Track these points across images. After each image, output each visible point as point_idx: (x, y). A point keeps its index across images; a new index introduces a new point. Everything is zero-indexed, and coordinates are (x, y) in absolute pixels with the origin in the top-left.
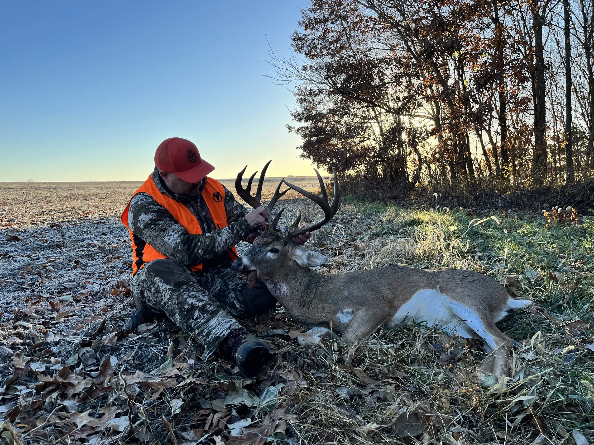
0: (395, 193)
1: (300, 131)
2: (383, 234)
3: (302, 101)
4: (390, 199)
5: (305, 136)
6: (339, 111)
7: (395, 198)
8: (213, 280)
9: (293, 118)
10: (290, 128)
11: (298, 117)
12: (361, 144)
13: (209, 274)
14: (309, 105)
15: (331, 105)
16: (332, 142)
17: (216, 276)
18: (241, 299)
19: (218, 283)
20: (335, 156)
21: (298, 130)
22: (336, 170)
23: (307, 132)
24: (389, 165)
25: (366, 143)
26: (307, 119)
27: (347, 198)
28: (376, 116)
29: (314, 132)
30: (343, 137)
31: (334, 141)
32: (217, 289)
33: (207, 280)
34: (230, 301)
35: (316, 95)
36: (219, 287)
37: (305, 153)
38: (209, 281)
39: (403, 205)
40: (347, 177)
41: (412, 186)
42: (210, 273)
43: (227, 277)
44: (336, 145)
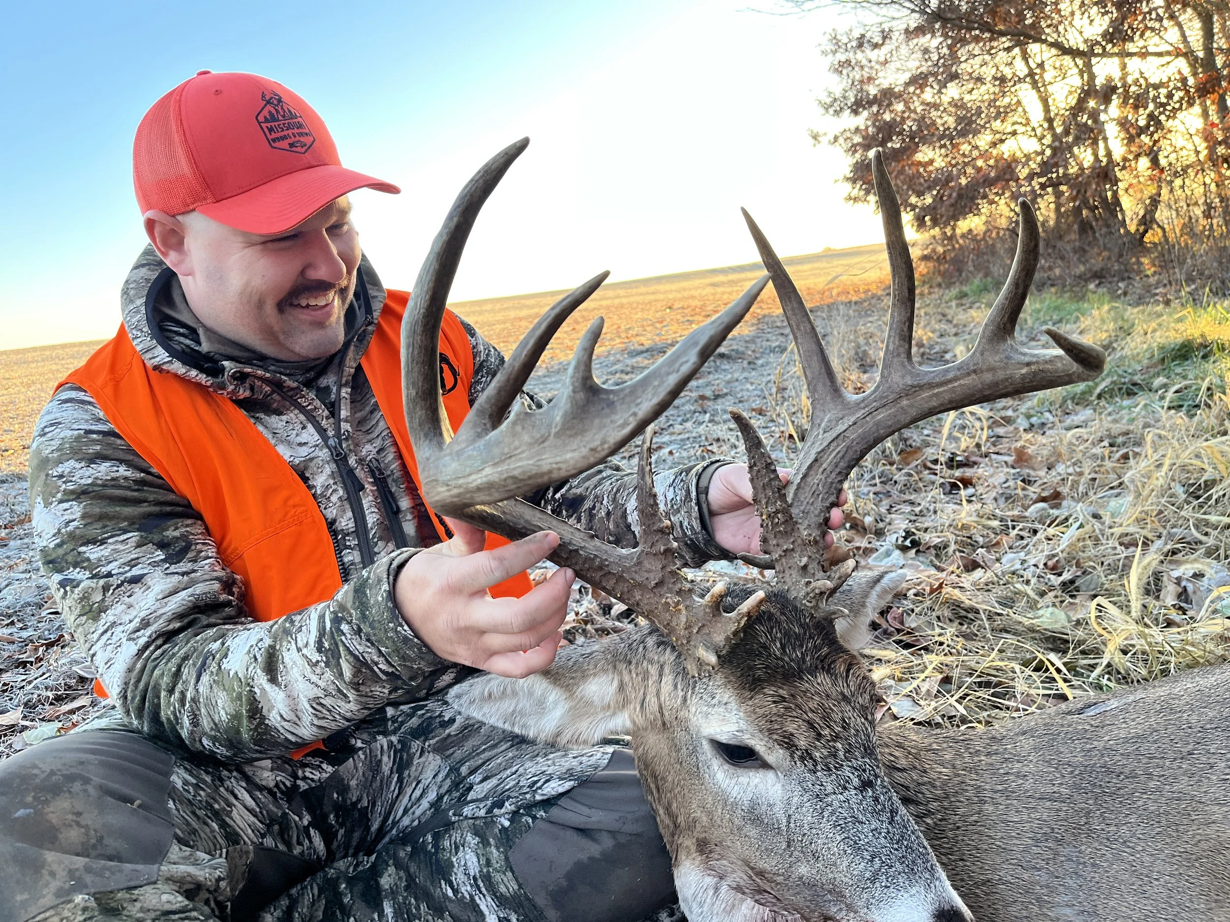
0: (1097, 262)
1: (841, 140)
2: (1099, 397)
3: (842, 67)
4: (1083, 279)
5: (853, 149)
6: (935, 74)
7: (1100, 276)
8: (402, 764)
9: (823, 111)
10: (815, 137)
11: (834, 107)
12: (994, 152)
13: (382, 740)
14: (857, 75)
15: (915, 64)
16: (919, 157)
17: (416, 745)
18: (507, 885)
19: (428, 775)
20: (930, 188)
21: (836, 139)
22: (935, 222)
23: (857, 139)
24: (1078, 192)
25: (1007, 149)
26: (857, 107)
27: (965, 289)
28: (1031, 74)
29: (874, 137)
30: (948, 138)
31: (924, 154)
32: (425, 804)
33: (375, 766)
34: (456, 891)
35: (876, 46)
36: (432, 796)
37: (856, 191)
38: (386, 769)
39: (1125, 294)
40: (963, 236)
41: (1137, 242)
42: (385, 733)
43: (468, 745)
44: (931, 162)
